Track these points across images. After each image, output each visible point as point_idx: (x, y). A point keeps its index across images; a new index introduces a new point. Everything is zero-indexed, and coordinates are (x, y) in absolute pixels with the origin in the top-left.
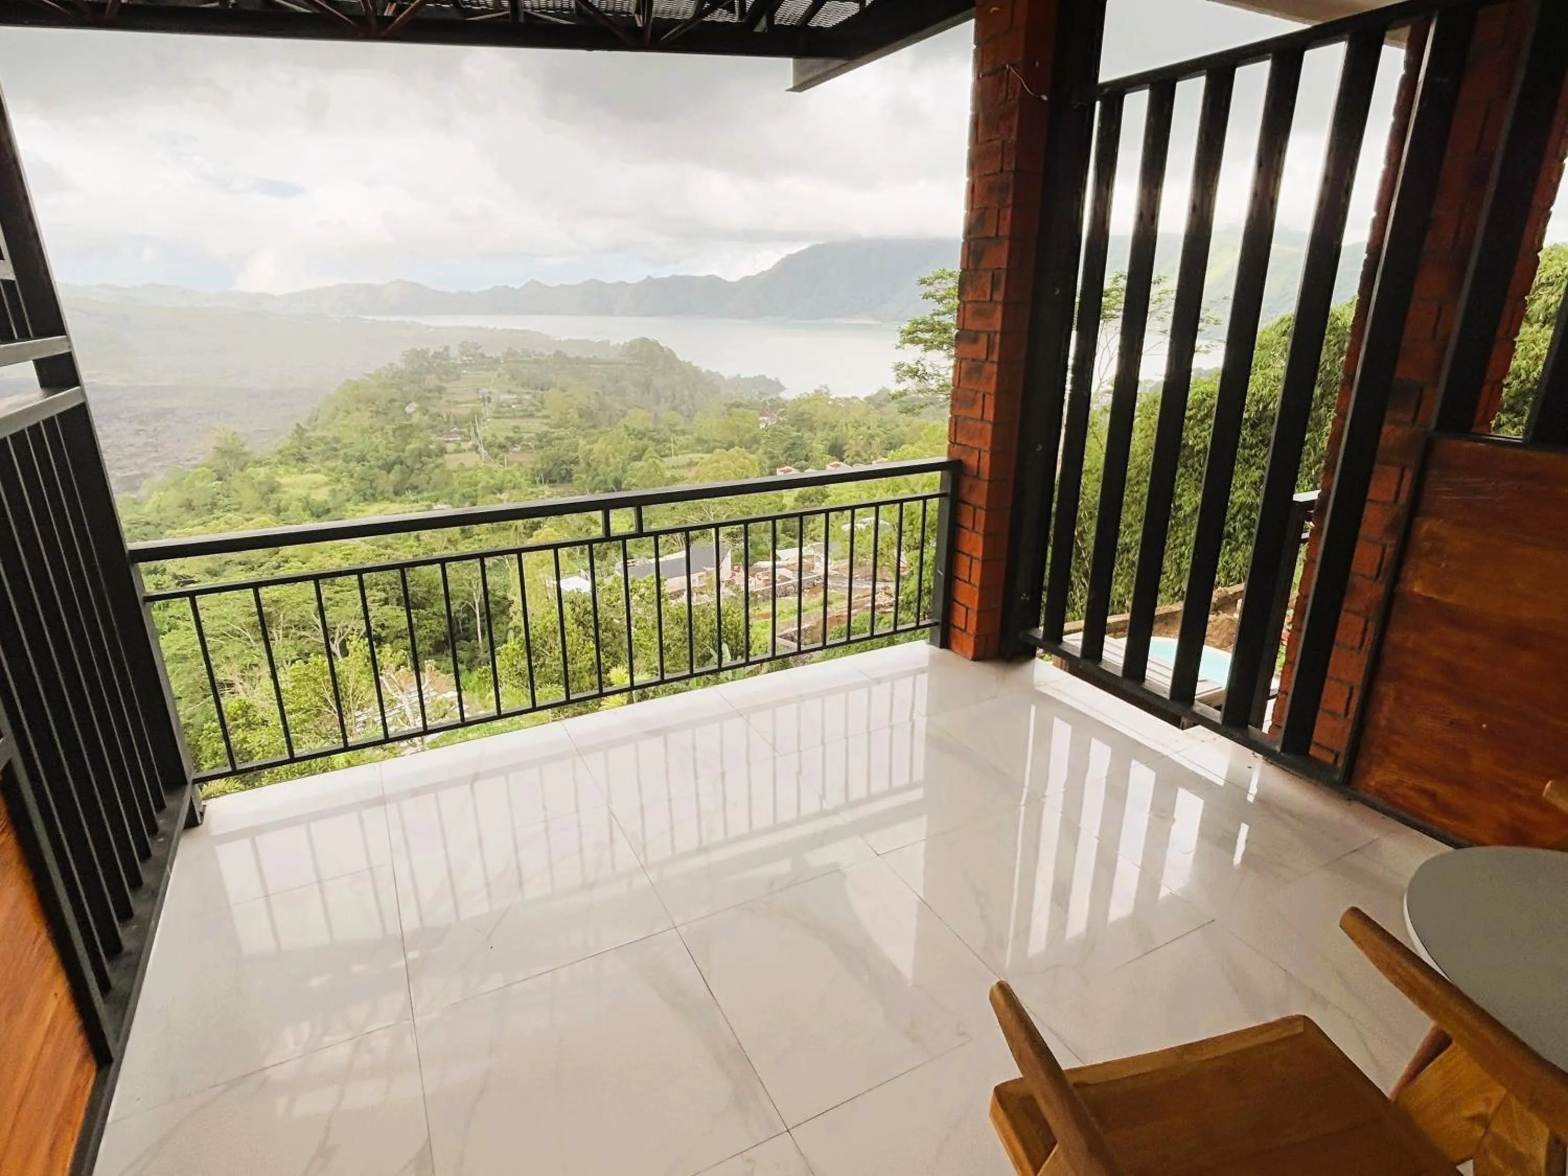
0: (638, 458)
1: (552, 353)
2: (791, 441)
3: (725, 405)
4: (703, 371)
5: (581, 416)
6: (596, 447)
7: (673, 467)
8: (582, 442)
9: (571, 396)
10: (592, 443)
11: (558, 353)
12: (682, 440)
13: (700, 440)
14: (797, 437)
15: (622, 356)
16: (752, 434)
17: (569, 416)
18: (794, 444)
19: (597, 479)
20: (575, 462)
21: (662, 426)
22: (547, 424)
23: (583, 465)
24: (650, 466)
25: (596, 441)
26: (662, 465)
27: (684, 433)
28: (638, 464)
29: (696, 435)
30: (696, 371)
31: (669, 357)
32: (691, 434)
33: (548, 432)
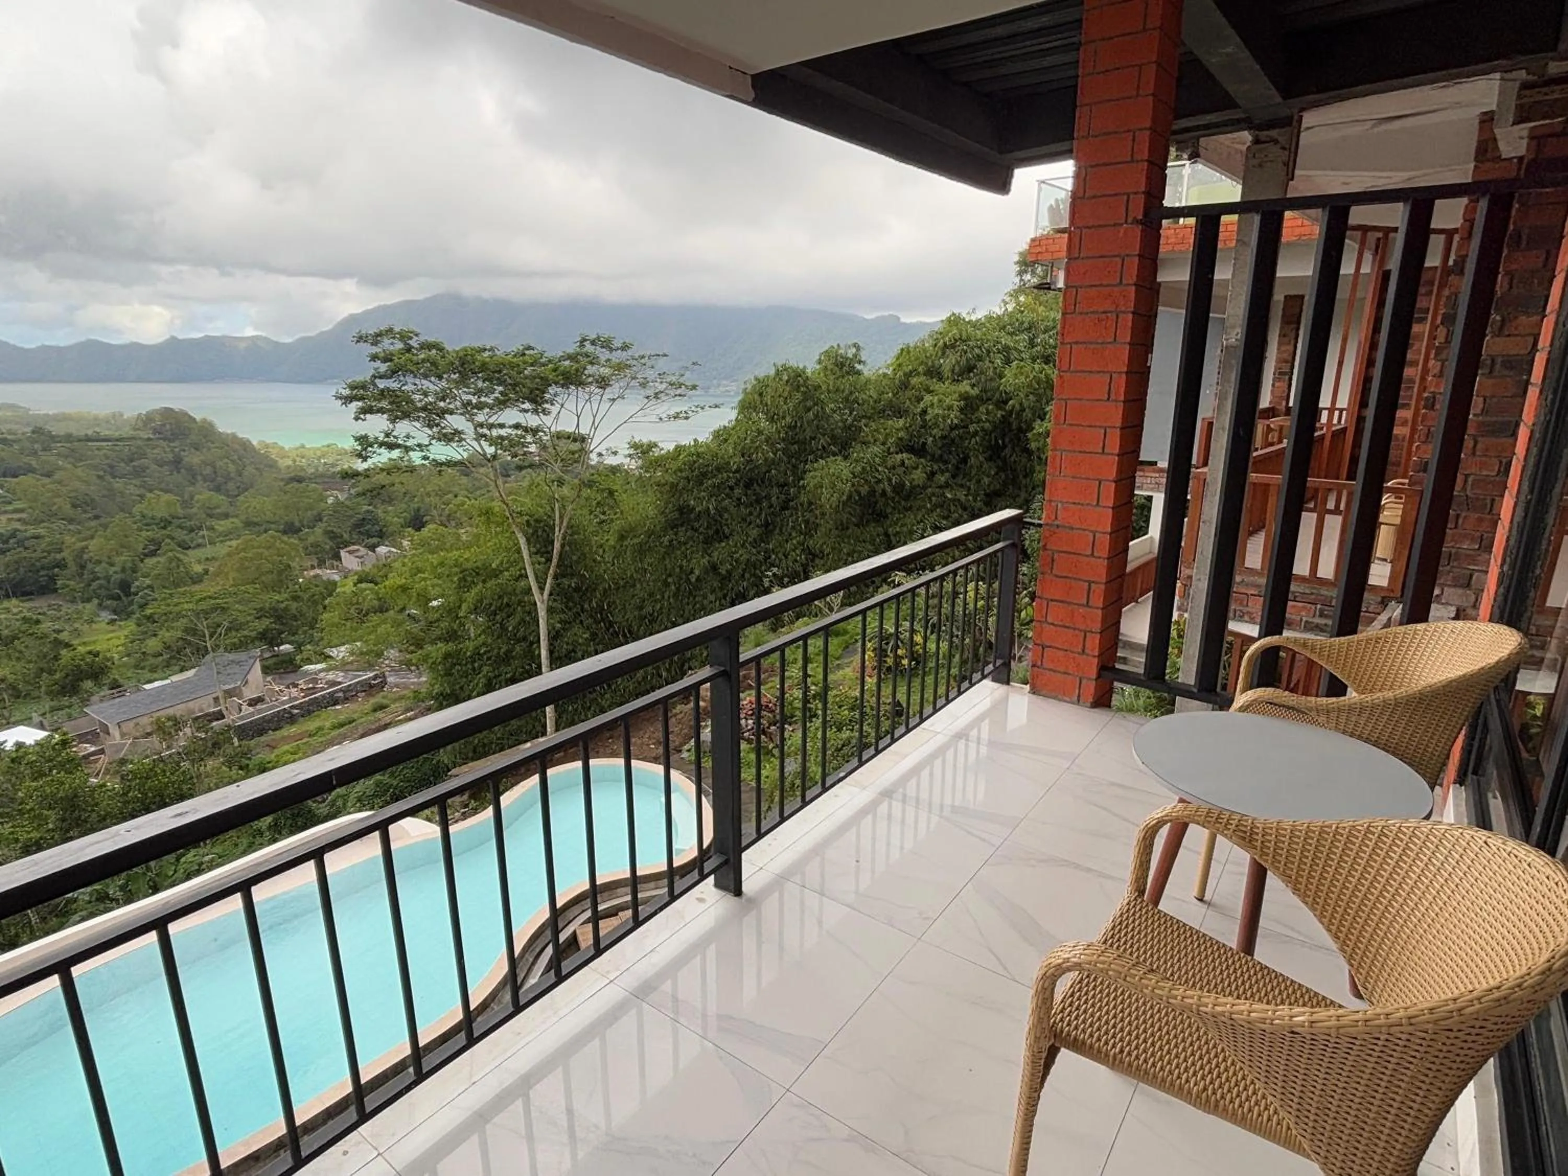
0: (153, 554)
1: (29, 429)
2: (360, 517)
3: (282, 480)
4: (255, 443)
5: (74, 506)
6: (93, 545)
7: (207, 559)
8: (68, 539)
9: (60, 483)
10: (85, 539)
11: (37, 431)
12: (222, 525)
13: (248, 524)
14: (368, 511)
15: (135, 429)
16: (315, 512)
17: (55, 508)
18: (364, 519)
19: (95, 585)
20: (62, 565)
21: (194, 510)
22: (19, 520)
23: (73, 567)
24: (171, 560)
25: (92, 537)
26: (186, 560)
27: (226, 516)
28: (150, 561)
29: (243, 517)
30: (245, 445)
31: (207, 431)
32: (237, 516)
33: (17, 530)
